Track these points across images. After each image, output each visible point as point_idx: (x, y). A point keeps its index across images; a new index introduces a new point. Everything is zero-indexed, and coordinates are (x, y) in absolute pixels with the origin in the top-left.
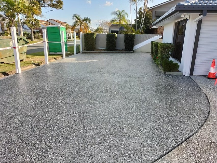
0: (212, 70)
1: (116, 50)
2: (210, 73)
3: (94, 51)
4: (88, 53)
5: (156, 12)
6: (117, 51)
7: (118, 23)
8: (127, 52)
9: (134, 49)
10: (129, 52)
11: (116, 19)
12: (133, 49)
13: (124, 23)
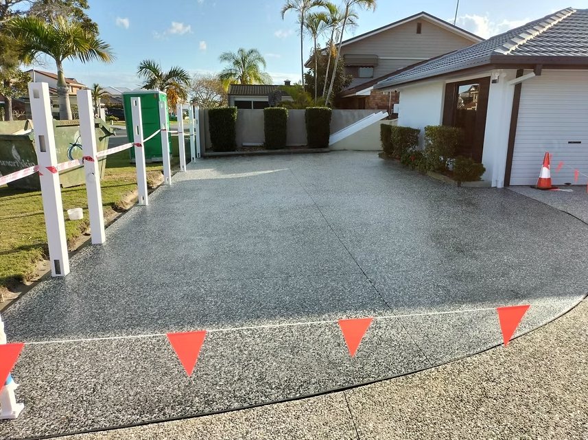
0: (545, 173)
1: (288, 147)
2: (540, 179)
3: (234, 151)
4: (220, 157)
5: (346, 57)
6: (292, 150)
7: (239, 82)
8: (314, 150)
9: (330, 144)
10: (319, 150)
11: (234, 72)
12: (328, 142)
13: (254, 83)
